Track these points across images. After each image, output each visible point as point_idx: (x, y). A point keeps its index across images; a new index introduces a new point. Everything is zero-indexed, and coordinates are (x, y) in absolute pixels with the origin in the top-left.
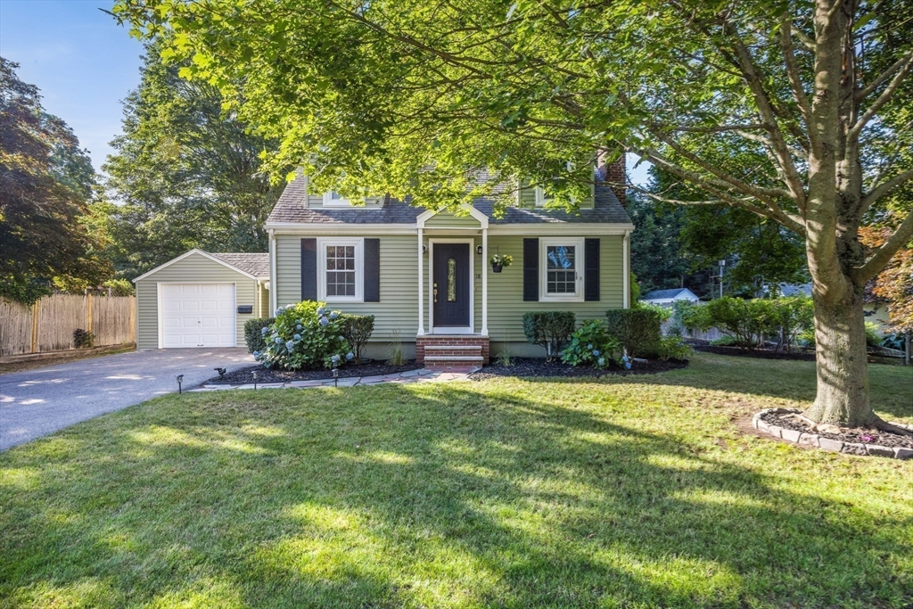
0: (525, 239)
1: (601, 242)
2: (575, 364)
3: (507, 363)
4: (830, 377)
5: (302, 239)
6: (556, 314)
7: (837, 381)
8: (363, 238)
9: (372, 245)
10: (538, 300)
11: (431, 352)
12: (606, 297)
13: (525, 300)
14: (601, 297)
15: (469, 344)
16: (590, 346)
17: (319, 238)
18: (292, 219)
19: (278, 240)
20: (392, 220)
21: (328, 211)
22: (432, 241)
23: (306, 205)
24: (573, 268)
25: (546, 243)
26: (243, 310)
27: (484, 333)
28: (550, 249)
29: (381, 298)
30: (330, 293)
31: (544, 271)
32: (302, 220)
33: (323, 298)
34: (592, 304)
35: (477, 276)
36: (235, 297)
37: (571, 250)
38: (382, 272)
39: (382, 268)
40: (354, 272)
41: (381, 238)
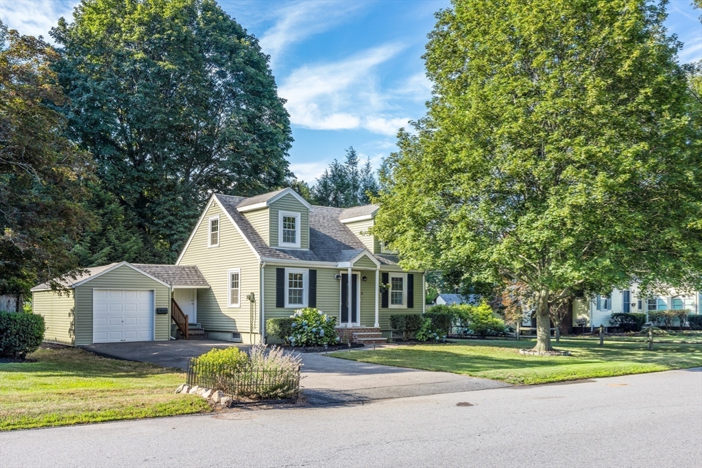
0: (384, 273)
1: (414, 277)
2: (425, 340)
3: (392, 341)
5: (277, 269)
7: (543, 339)
8: (308, 269)
9: (313, 273)
10: (388, 307)
13: (384, 307)
14: (415, 306)
15: (372, 332)
16: (430, 331)
17: (286, 268)
18: (272, 256)
19: (266, 268)
20: (323, 259)
21: (283, 250)
22: (341, 272)
23: (268, 245)
24: (402, 290)
25: (391, 276)
26: (161, 312)
27: (377, 325)
28: (393, 279)
29: (317, 305)
30: (290, 302)
31: (390, 291)
32: (278, 256)
33: (287, 305)
34: (410, 309)
35: (362, 293)
36: (153, 301)
37: (401, 280)
38: (317, 290)
39: (317, 287)
40: (302, 290)
41: (317, 270)
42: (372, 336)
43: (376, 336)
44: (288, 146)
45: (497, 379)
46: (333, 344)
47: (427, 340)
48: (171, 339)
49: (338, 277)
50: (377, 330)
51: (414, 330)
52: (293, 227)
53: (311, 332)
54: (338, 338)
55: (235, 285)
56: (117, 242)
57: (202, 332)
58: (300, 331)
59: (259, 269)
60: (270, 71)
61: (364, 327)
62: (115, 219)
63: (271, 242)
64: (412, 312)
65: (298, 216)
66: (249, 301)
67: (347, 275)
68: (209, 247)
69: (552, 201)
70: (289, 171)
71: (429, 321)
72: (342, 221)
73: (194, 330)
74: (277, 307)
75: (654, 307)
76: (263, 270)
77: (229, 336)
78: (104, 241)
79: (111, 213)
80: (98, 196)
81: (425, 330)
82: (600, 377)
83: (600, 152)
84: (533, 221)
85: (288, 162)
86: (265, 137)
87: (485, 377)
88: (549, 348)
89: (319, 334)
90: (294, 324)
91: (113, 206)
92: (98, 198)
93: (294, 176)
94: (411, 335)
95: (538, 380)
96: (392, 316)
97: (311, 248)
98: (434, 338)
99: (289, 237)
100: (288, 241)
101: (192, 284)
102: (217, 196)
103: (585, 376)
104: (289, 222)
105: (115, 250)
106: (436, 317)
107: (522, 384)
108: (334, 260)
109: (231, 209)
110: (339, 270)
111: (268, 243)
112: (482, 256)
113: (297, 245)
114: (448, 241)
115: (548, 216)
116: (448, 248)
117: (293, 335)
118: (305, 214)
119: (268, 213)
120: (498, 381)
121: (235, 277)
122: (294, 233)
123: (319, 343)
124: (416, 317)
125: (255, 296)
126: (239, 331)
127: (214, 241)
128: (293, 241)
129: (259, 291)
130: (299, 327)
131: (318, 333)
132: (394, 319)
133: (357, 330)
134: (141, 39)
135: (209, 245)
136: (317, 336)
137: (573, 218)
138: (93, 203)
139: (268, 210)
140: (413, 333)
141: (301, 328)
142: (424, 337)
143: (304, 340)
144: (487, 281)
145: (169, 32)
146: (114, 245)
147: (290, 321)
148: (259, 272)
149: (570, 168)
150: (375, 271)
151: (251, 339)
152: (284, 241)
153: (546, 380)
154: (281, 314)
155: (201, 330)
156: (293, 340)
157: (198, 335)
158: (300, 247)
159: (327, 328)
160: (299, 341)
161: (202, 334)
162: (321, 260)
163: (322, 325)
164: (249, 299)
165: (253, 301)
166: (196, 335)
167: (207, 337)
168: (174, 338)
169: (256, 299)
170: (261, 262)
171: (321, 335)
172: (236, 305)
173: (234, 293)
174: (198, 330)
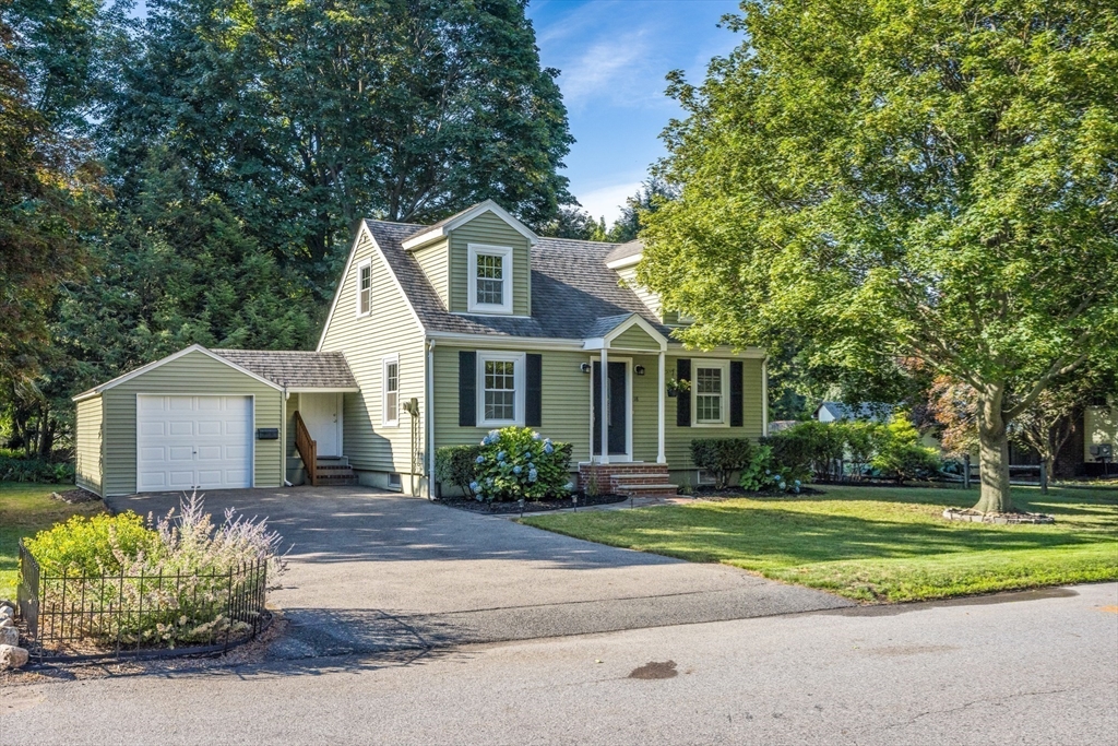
0: (679, 361)
1: (745, 366)
2: (757, 489)
3: (689, 490)
5: (461, 353)
6: (737, 440)
8: (525, 353)
9: (534, 362)
10: (690, 425)
11: (622, 480)
12: (749, 422)
13: (679, 425)
14: (745, 422)
15: (650, 472)
16: (768, 472)
17: (478, 351)
18: (449, 328)
19: (436, 351)
20: (555, 334)
21: (476, 317)
22: (591, 358)
23: (447, 308)
24: (720, 392)
25: (696, 365)
26: (266, 435)
27: (661, 460)
28: (701, 371)
29: (543, 422)
30: (488, 417)
31: (695, 394)
32: (462, 329)
33: (481, 421)
34: (736, 429)
35: (636, 399)
36: (251, 416)
37: (717, 372)
38: (543, 393)
39: (543, 388)
40: (513, 393)
41: (543, 354)
42: (648, 481)
43: (656, 481)
44: (565, 151)
45: (823, 586)
46: (558, 496)
47: (760, 489)
48: (286, 485)
49: (585, 367)
50: (661, 469)
51: (738, 469)
52: (499, 274)
53: (512, 473)
54: (570, 486)
55: (392, 385)
56: (260, 319)
57: (349, 472)
58: (492, 470)
59: (423, 353)
60: (529, 23)
61: (641, 462)
62: (259, 280)
63: (451, 302)
64: (738, 433)
65: (507, 254)
66: (409, 415)
67: (600, 363)
68: (358, 317)
69: (981, 181)
70: (569, 194)
71: (768, 450)
72: (611, 266)
73: (337, 468)
74: (461, 425)
76: (431, 355)
77: (383, 480)
78: (238, 318)
79: (252, 269)
80: (230, 243)
81: (757, 469)
82: (1090, 582)
83: (1091, 60)
84: (938, 230)
85: (567, 180)
86: (520, 133)
87: (797, 580)
88: (1008, 507)
89: (527, 476)
90: (480, 459)
91: (254, 259)
92: (230, 246)
93: (576, 203)
94: (734, 480)
95: (925, 591)
96: (694, 443)
97: (534, 314)
98: (776, 484)
99: (491, 293)
100: (489, 300)
101: (325, 385)
102: (368, 223)
103: (1053, 578)
104: (490, 265)
105: (258, 333)
106: (783, 445)
107: (880, 601)
108: (579, 335)
109: (390, 245)
110: (588, 354)
111: (446, 305)
112: (826, 309)
113: (505, 308)
114: (763, 285)
115: (973, 217)
116: (765, 299)
117: (478, 478)
118: (521, 248)
119: (447, 249)
120: (824, 591)
121: (392, 369)
122: (499, 286)
123: (527, 495)
124: (741, 444)
125: (419, 405)
126: (397, 470)
127: (365, 307)
128: (498, 300)
129: (424, 395)
130: (490, 463)
131: (524, 475)
132: (699, 449)
133: (619, 469)
135: (359, 314)
136: (523, 481)
137: (1028, 216)
138: (224, 255)
139: (446, 243)
140: (736, 475)
141: (494, 464)
142: (756, 482)
143: (499, 487)
144: (842, 364)
146: (254, 325)
147: (476, 451)
148: (423, 359)
149: (1018, 102)
150: (657, 356)
151: (414, 484)
152: (480, 299)
153: (948, 590)
154: (463, 439)
155: (346, 468)
156: (478, 489)
157: (339, 477)
158: (512, 312)
159: (545, 465)
160: (489, 492)
161: (348, 477)
162: (551, 336)
163: (535, 460)
164: (410, 410)
165: (415, 414)
166: (335, 477)
167: (357, 482)
168: (290, 484)
169: (420, 410)
170: (426, 339)
171: (530, 480)
172: (394, 423)
173: (392, 400)
174: (342, 468)
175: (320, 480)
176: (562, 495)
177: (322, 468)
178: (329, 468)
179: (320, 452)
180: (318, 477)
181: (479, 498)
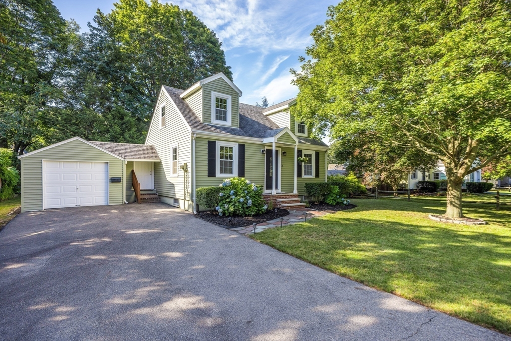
1: (320, 154)
2: (335, 204)
4: (456, 205)
5: (209, 141)
7: (457, 206)
8: (238, 143)
9: (242, 147)
10: (301, 177)
11: (283, 202)
13: (298, 177)
14: (320, 176)
15: (291, 198)
16: (338, 197)
17: (217, 141)
18: (204, 129)
19: (197, 140)
20: (250, 136)
21: (215, 126)
22: (266, 148)
23: (202, 121)
24: (311, 163)
25: (304, 152)
26: (115, 180)
27: (295, 192)
28: (305, 155)
29: (245, 175)
30: (221, 172)
31: (303, 164)
32: (209, 130)
33: (218, 174)
34: (317, 179)
35: (282, 166)
36: (108, 171)
37: (310, 156)
38: (246, 162)
39: (246, 160)
40: (232, 162)
41: (246, 144)
42: (293, 202)
43: (296, 201)
46: (261, 212)
48: (125, 203)
49: (263, 151)
50: (295, 196)
52: (225, 107)
53: (239, 202)
54: (265, 207)
55: (175, 158)
57: (156, 196)
58: (227, 200)
59: (190, 141)
61: (285, 193)
63: (204, 118)
64: (319, 180)
65: (229, 99)
66: (183, 171)
67: (272, 150)
71: (337, 188)
72: (265, 114)
73: (151, 194)
74: (208, 176)
75: (438, 178)
76: (194, 141)
77: (171, 201)
81: (335, 196)
89: (247, 203)
90: (221, 194)
96: (307, 185)
97: (240, 127)
98: (342, 202)
99: (221, 116)
100: (221, 119)
101: (145, 158)
102: (164, 87)
104: (221, 103)
106: (340, 186)
108: (261, 136)
110: (264, 145)
111: (201, 120)
113: (228, 123)
117: (220, 204)
119: (202, 94)
121: (175, 150)
122: (225, 113)
123: (247, 213)
124: (322, 185)
125: (188, 167)
126: (177, 197)
127: (163, 124)
128: (225, 119)
129: (190, 161)
130: (226, 196)
131: (245, 203)
133: (280, 197)
134: (145, 22)
135: (160, 128)
136: (245, 206)
139: (201, 90)
140: (323, 198)
141: (228, 197)
142: (334, 201)
143: (232, 209)
145: (161, 17)
147: (218, 190)
148: (190, 143)
150: (294, 148)
151: (185, 205)
152: (217, 119)
154: (209, 184)
155: (155, 194)
156: (220, 210)
157: (151, 199)
158: (231, 125)
159: (254, 197)
160: (226, 212)
161: (155, 198)
162: (249, 136)
163: (249, 195)
164: (183, 169)
165: (186, 171)
166: (149, 199)
167: (160, 201)
168: (127, 203)
169: (189, 169)
170: (192, 134)
171: (248, 205)
172: (176, 175)
173: (175, 165)
174: (153, 194)
175: (143, 200)
176: (262, 212)
177: (144, 195)
178: (147, 194)
179: (142, 187)
180: (141, 199)
181: (221, 215)
